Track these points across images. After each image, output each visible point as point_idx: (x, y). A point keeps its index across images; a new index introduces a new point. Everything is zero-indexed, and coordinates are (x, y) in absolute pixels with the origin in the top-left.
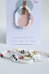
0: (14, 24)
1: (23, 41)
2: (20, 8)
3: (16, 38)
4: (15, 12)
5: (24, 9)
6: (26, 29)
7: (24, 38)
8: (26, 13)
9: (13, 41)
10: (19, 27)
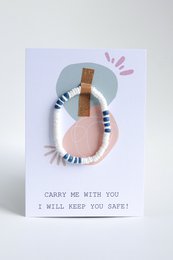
0: (53, 147)
1: (84, 206)
2: (71, 95)
3: (60, 194)
4: (56, 107)
5: (86, 96)
6: (91, 164)
7: (86, 195)
8: (92, 109)
9: (49, 207)
10: (70, 160)
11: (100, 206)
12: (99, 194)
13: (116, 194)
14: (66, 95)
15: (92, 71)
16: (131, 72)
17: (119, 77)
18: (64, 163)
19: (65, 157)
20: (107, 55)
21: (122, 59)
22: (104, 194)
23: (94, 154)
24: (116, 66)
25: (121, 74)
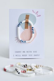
0: (17, 38)
1: (27, 55)
3: (19, 52)
4: (18, 26)
5: (27, 23)
6: (28, 43)
7: (27, 52)
8: (29, 27)
9: (16, 56)
10: (22, 42)
11: (31, 55)
12: (31, 52)
13: (36, 52)
14: (21, 22)
15: (29, 16)
16: (40, 16)
17: (37, 17)
18: (21, 42)
19: (21, 41)
20: (33, 11)
21: (38, 12)
22: (32, 52)
23: (30, 40)
24: (36, 14)
25: (37, 16)
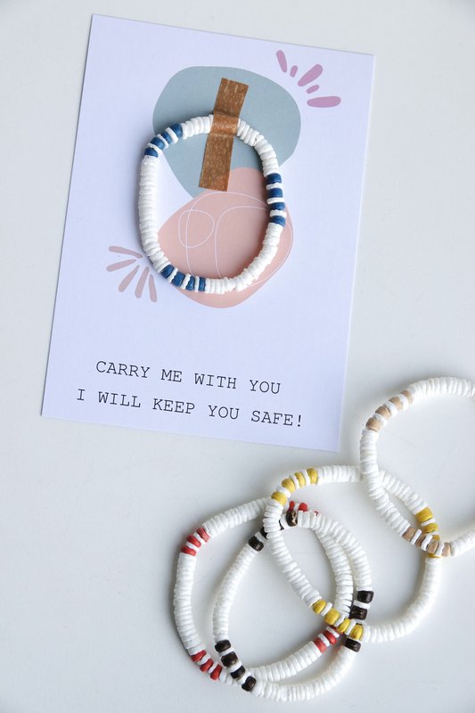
1: (191, 407)
3: (135, 370)
4: (149, 152)
11: (231, 413)
12: (232, 383)
14: (176, 128)
15: (243, 89)
16: (333, 101)
17: (306, 112)
19: (167, 271)
20: (281, 56)
21: (317, 71)
22: (244, 385)
24: (301, 83)
